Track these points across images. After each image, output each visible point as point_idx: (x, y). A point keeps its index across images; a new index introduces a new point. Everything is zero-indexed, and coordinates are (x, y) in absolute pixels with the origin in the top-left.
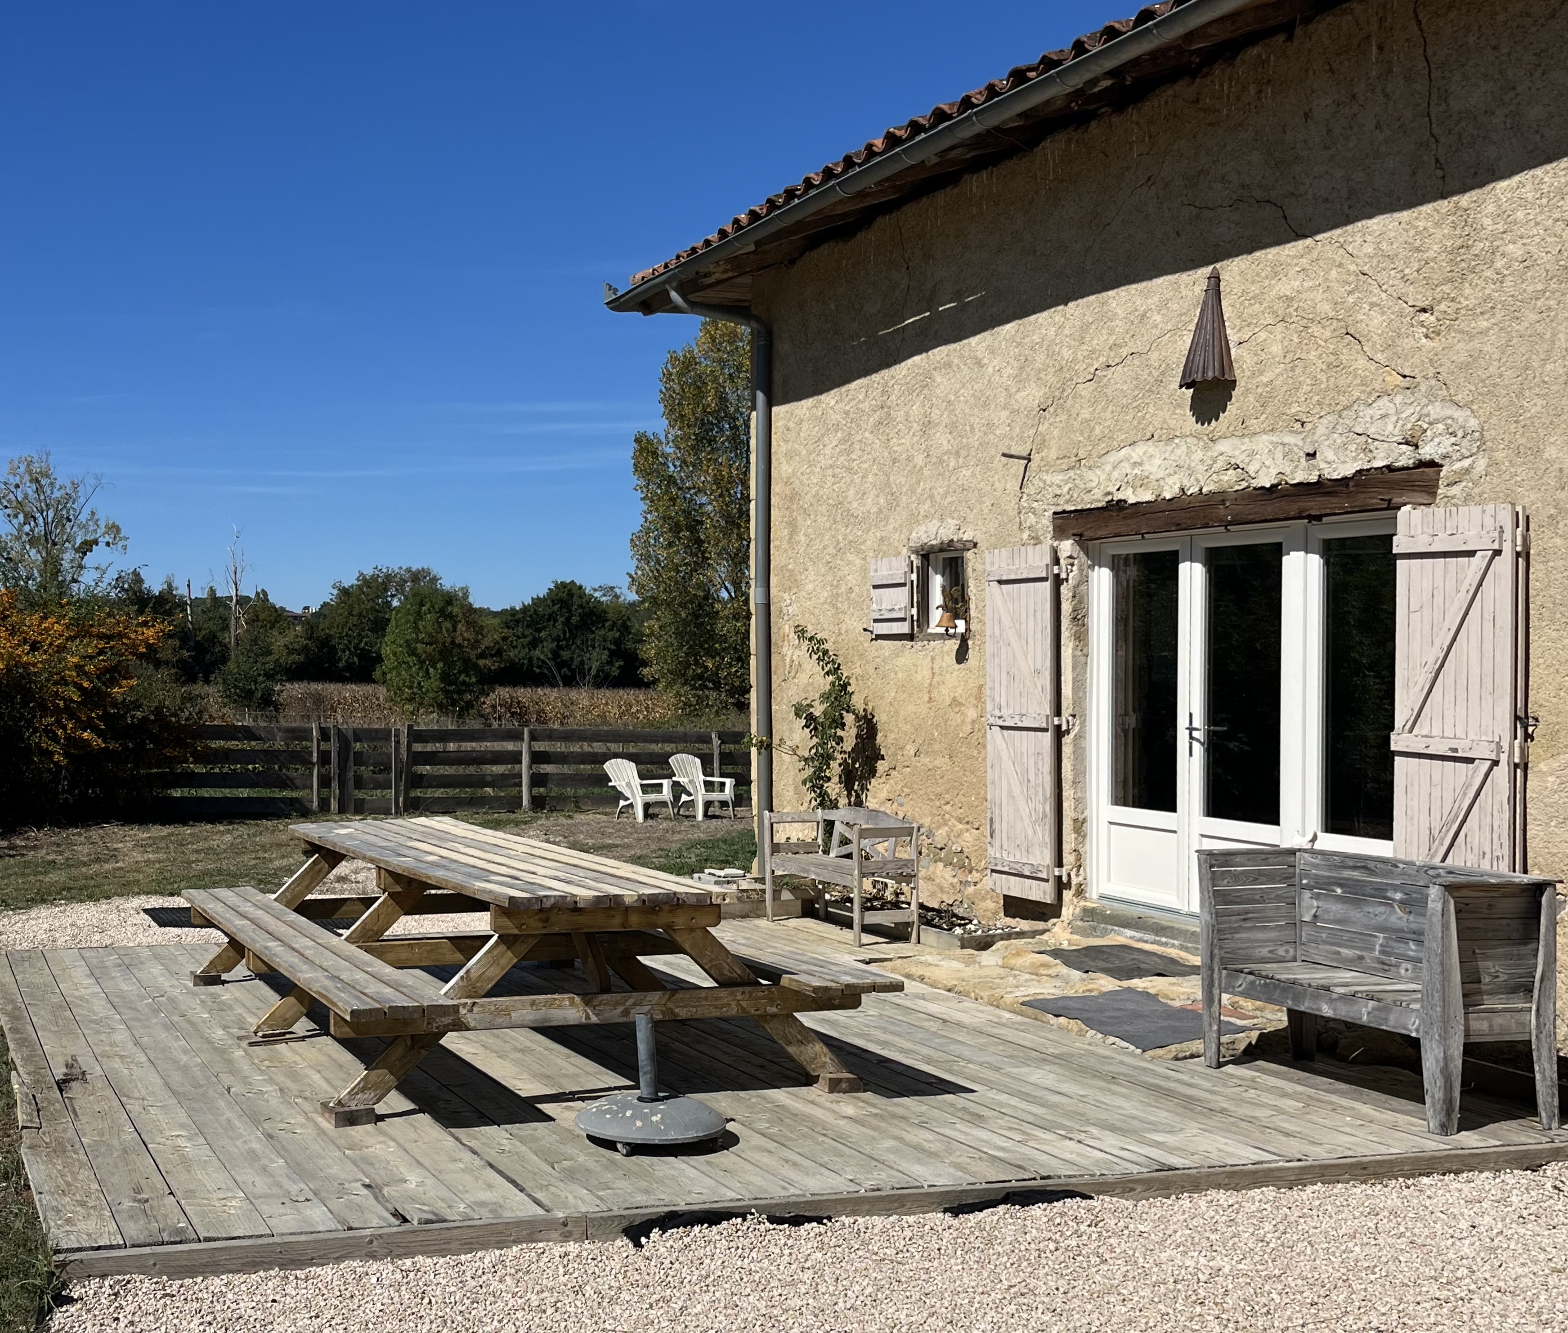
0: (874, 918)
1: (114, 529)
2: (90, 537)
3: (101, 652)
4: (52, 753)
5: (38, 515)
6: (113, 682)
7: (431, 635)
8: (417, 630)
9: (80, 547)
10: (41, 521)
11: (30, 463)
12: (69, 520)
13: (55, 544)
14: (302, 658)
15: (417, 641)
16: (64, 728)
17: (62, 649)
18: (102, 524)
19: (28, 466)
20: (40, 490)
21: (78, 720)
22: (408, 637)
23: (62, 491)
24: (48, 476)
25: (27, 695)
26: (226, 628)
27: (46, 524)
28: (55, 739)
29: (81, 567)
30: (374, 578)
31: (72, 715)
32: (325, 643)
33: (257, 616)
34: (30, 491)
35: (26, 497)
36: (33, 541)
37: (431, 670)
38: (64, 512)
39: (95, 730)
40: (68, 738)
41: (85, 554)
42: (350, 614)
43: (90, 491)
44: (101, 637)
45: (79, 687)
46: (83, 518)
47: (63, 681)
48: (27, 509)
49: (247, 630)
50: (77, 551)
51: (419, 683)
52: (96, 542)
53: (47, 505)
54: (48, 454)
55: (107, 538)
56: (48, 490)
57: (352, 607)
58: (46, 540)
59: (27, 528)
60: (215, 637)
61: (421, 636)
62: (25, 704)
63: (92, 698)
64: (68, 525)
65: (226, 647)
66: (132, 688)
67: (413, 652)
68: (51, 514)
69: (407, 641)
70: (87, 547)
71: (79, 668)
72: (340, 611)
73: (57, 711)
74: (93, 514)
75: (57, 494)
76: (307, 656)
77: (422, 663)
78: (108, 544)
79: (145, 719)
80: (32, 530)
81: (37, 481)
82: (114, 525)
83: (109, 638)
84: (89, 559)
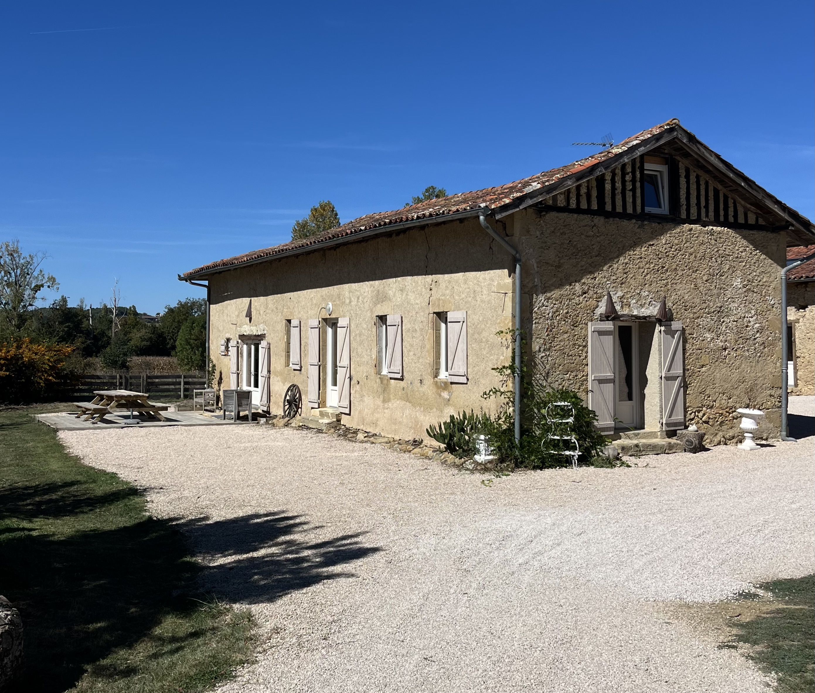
0: (206, 408)
1: (52, 280)
2: (39, 283)
3: (55, 355)
4: (40, 383)
5: (11, 271)
6: (59, 363)
7: (197, 336)
8: (191, 334)
9: (34, 288)
10: (13, 274)
11: (7, 246)
12: (28, 274)
13: (20, 286)
14: (148, 343)
15: (190, 339)
16: (44, 376)
17: (44, 355)
18: (46, 277)
19: (7, 247)
20: (13, 259)
21: (48, 374)
22: (187, 337)
23: (25, 260)
24: (17, 252)
25: (34, 367)
26: (110, 328)
27: (16, 276)
28: (41, 379)
29: (34, 298)
30: (187, 304)
31: (46, 372)
32: (161, 336)
33: (126, 322)
34: (7, 260)
35: (5, 262)
36: (9, 285)
37: (196, 351)
38: (26, 270)
39: (53, 377)
40: (45, 378)
41: (36, 291)
42: (174, 321)
43: (40, 260)
44: (55, 351)
45: (49, 365)
46: (35, 274)
47: (44, 363)
48: (6, 269)
49: (121, 330)
50: (32, 290)
51: (191, 357)
52: (42, 286)
53: (17, 267)
54: (18, 242)
55: (48, 284)
56: (17, 259)
57: (174, 318)
58: (16, 284)
59: (6, 278)
60: (104, 333)
61: (192, 337)
62: (33, 370)
63: (52, 368)
64: (28, 277)
65: (110, 338)
66: (63, 365)
67: (188, 343)
68: (19, 271)
69: (186, 339)
70: (38, 288)
71: (49, 360)
72: (169, 320)
73: (42, 371)
74: (41, 271)
75: (22, 261)
76: (151, 342)
77: (193, 348)
78: (49, 287)
79: (67, 374)
80: (8, 279)
81: (12, 255)
82: (52, 277)
83: (57, 351)
84: (38, 294)
